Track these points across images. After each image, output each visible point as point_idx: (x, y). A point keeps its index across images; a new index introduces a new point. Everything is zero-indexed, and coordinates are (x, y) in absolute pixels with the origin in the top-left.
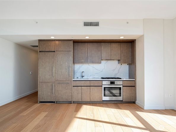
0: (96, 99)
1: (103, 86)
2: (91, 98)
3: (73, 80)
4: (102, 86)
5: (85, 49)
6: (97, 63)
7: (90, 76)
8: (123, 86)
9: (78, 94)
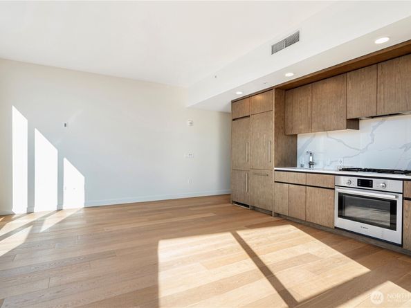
0: (320, 219)
1: (338, 190)
2: (308, 213)
3: (276, 169)
4: (334, 189)
5: (308, 99)
6: (334, 130)
7: (331, 162)
8: (404, 199)
9: (282, 199)
